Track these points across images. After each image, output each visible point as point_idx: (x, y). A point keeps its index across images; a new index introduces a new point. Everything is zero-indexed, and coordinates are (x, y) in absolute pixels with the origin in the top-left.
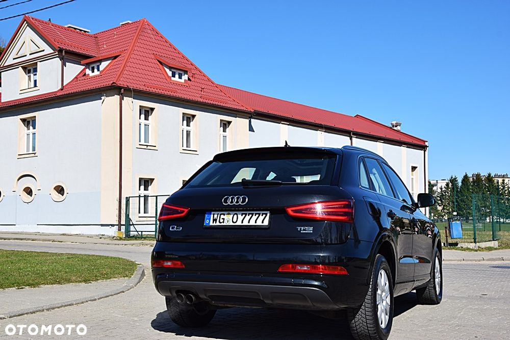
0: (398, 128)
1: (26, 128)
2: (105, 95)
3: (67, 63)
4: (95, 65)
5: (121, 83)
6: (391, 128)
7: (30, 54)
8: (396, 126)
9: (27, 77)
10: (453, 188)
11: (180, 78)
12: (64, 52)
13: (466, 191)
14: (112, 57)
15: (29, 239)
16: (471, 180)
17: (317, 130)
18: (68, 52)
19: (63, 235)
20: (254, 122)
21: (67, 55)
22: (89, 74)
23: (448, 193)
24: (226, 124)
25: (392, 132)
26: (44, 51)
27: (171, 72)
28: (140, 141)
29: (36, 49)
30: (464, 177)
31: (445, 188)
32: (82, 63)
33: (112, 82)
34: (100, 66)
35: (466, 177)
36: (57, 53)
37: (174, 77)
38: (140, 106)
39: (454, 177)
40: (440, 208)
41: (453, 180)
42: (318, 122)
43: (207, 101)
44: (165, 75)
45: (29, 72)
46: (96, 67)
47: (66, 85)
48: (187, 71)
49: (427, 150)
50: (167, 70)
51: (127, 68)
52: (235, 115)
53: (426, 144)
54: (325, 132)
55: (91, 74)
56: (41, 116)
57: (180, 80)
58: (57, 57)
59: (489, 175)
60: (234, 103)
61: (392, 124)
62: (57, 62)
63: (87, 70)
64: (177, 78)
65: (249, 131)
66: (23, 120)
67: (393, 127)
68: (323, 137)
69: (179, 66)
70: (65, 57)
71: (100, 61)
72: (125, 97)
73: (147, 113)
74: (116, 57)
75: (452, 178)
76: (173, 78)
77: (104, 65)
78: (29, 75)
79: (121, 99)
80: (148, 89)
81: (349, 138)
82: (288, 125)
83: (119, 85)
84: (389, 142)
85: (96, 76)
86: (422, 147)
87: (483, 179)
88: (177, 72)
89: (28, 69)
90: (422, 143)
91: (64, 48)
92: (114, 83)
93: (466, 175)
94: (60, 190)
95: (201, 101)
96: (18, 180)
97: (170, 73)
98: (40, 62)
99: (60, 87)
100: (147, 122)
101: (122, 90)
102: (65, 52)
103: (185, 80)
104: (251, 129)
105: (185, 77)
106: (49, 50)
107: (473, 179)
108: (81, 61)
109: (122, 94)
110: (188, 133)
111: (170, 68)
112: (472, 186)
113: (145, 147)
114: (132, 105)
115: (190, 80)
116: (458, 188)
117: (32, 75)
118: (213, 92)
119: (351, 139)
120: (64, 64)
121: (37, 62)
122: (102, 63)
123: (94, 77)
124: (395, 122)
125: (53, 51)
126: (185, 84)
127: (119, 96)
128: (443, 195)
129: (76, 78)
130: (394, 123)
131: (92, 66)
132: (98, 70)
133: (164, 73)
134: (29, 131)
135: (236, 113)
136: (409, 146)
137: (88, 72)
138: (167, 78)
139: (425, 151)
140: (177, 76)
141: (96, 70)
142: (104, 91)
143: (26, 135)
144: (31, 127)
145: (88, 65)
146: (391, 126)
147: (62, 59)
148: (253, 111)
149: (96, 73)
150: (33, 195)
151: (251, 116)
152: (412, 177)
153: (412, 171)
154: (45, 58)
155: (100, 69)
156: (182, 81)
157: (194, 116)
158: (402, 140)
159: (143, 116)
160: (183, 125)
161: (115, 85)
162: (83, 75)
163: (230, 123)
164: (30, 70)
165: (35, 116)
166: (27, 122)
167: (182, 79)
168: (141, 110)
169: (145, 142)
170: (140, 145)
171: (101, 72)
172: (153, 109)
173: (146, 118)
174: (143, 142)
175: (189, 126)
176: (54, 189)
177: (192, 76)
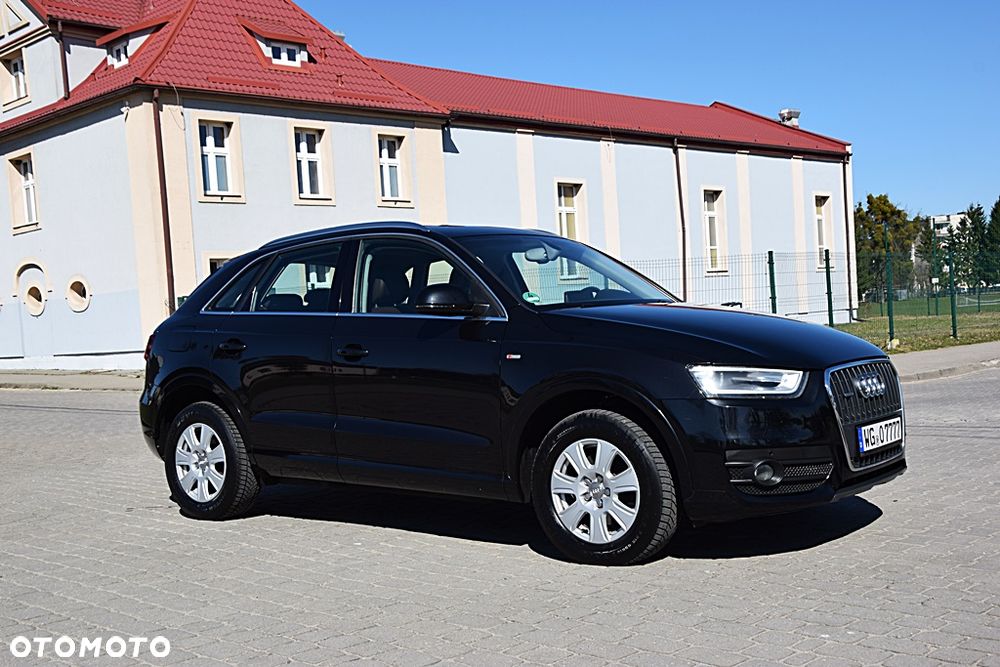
0: (794, 122)
1: (23, 177)
2: (127, 103)
3: (71, 46)
4: (120, 47)
5: (155, 78)
6: (779, 123)
7: (10, 33)
8: (789, 119)
9: (13, 78)
10: (975, 229)
11: (292, 57)
12: (59, 24)
14: (150, 28)
15: (10, 386)
17: (599, 140)
18: (67, 24)
19: (86, 373)
20: (457, 134)
21: (69, 31)
22: (113, 65)
23: (964, 238)
24: (394, 143)
25: (783, 131)
26: (28, 24)
27: (270, 49)
28: (205, 189)
29: (15, 23)
31: (958, 228)
32: (98, 44)
33: (133, 78)
34: (128, 48)
36: (48, 27)
37: (279, 58)
38: (200, 120)
39: (976, 207)
40: (946, 269)
41: (974, 213)
42: (600, 123)
43: (345, 101)
44: (259, 54)
45: (16, 70)
46: (122, 50)
47: (74, 90)
48: (305, 45)
49: (850, 162)
50: (262, 45)
51: (174, 49)
52: (411, 124)
53: (849, 149)
54: (615, 142)
55: (117, 65)
56: (39, 151)
57: (291, 63)
58: (49, 35)
60: (409, 100)
61: (780, 115)
62: (51, 45)
63: (110, 56)
64: (284, 60)
65: (445, 151)
66: (16, 163)
67: (784, 121)
68: (613, 151)
69: (282, 35)
70: (64, 34)
71: (126, 37)
72: (164, 106)
73: (220, 132)
74: (159, 27)
75: (971, 208)
76: (275, 61)
77: (134, 44)
78: (15, 74)
79: (158, 110)
80: (213, 85)
81: (671, 150)
82: (533, 134)
83: (148, 82)
84: (762, 152)
85: (125, 67)
86: (840, 157)
88: (284, 48)
89: (14, 62)
90: (839, 150)
91: (61, 16)
92: (136, 79)
94: (79, 289)
95: (333, 100)
96: (19, 274)
97: (268, 52)
98: (26, 46)
99: (62, 95)
100: (220, 151)
101: (156, 91)
102: (63, 24)
103: (302, 62)
104: (449, 146)
105: (302, 56)
106: (36, 23)
108: (97, 41)
109: (156, 100)
110: (312, 166)
111: (268, 41)
113: (219, 199)
114: (182, 121)
115: (315, 62)
116: (984, 228)
117: (20, 74)
118: (365, 82)
119: (676, 152)
120: (65, 50)
121: (20, 49)
122: (131, 41)
123: (119, 70)
124: (787, 111)
125: (42, 25)
126: (303, 71)
127: (151, 104)
129: (93, 74)
130: (785, 112)
131: (117, 48)
132: (127, 57)
133: (257, 52)
134: (28, 183)
135: (411, 119)
136: (807, 156)
137: (112, 61)
138: (262, 61)
139: (844, 164)
140: (284, 55)
141: (123, 56)
142: (125, 95)
143: (24, 190)
144: (29, 174)
145: (109, 46)
146: (779, 119)
147: (60, 38)
148: (448, 112)
149: (124, 61)
150: (43, 300)
151: (446, 121)
152: (819, 217)
153: (817, 206)
154: (32, 39)
155: (129, 54)
156: (297, 64)
157: (321, 132)
158: (793, 145)
159: (210, 140)
160: (298, 150)
161: (140, 82)
162: (104, 68)
163: (400, 139)
164: (16, 65)
165: (30, 154)
166: (23, 165)
167: (295, 60)
168: (203, 128)
169: (219, 190)
170: (205, 195)
171: (131, 59)
172: (229, 125)
173: (219, 143)
174: (214, 189)
175: (314, 152)
176: (72, 287)
177: (320, 54)
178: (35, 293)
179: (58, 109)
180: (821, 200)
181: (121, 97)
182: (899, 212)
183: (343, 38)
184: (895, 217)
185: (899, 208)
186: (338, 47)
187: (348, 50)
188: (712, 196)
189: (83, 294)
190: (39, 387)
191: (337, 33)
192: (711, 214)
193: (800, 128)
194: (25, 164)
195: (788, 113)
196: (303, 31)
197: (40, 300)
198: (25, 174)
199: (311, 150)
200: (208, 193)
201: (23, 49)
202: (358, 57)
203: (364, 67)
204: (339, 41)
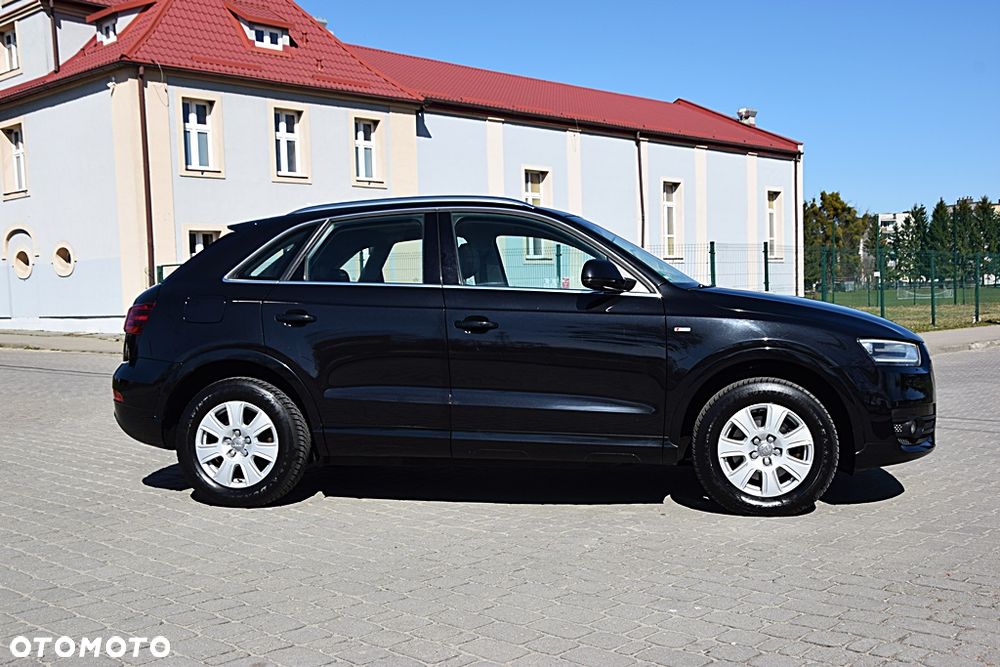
0: (751, 121)
1: (14, 146)
2: (113, 79)
3: (62, 22)
4: (109, 24)
5: (141, 56)
6: (737, 121)
7: (2, 7)
8: (747, 118)
9: (6, 50)
10: (918, 227)
11: (274, 41)
13: (941, 231)
14: (139, 7)
16: (951, 210)
17: (565, 131)
19: (69, 335)
20: (431, 120)
21: (60, 7)
22: (102, 42)
23: (908, 236)
24: (369, 126)
25: (740, 129)
27: (253, 32)
28: (187, 164)
30: (938, 205)
31: (902, 226)
32: (88, 21)
33: (119, 55)
34: (117, 26)
35: (941, 206)
36: (40, 2)
37: (262, 41)
38: (183, 98)
39: (919, 207)
40: (891, 263)
41: (917, 213)
42: (567, 115)
43: (323, 84)
44: (243, 38)
45: (9, 42)
46: (111, 28)
47: (64, 64)
48: (287, 30)
49: (801, 160)
50: (246, 29)
51: (160, 28)
52: (387, 109)
53: (800, 148)
54: (581, 133)
55: (106, 42)
56: (29, 121)
57: (273, 47)
58: (42, 10)
59: (985, 200)
60: (385, 86)
61: (739, 113)
62: (42, 20)
63: (99, 34)
64: (267, 43)
65: (418, 135)
66: (8, 132)
67: (741, 119)
68: (579, 141)
69: (265, 20)
70: (56, 10)
71: (115, 16)
72: (149, 83)
73: (203, 110)
74: (147, 7)
75: (915, 208)
76: (258, 44)
77: (123, 23)
78: (8, 46)
79: (143, 86)
80: (197, 65)
81: (634, 143)
82: (503, 122)
83: (134, 59)
84: (719, 148)
85: (113, 44)
86: (794, 156)
87: (973, 208)
88: (267, 31)
89: (7, 34)
90: (791, 148)
92: (122, 56)
93: (942, 202)
94: (64, 254)
95: (312, 84)
96: (8, 239)
97: (251, 35)
98: (19, 20)
99: (52, 68)
100: (202, 128)
101: (141, 69)
104: (422, 131)
105: (284, 40)
107: (954, 209)
108: (87, 17)
109: (141, 77)
110: (291, 145)
111: (251, 25)
112: (953, 221)
113: (199, 174)
114: (166, 98)
115: (296, 46)
116: (925, 227)
117: (13, 46)
118: (345, 67)
119: (638, 144)
120: (56, 25)
121: (13, 22)
122: (119, 19)
123: (108, 46)
126: (284, 54)
127: (136, 81)
128: (898, 240)
129: (83, 49)
131: (106, 25)
132: (115, 31)
133: (241, 35)
134: (19, 152)
135: (387, 104)
136: (761, 154)
137: (101, 37)
138: (246, 43)
139: (796, 162)
140: (267, 39)
141: (111, 33)
142: (111, 71)
143: (15, 159)
144: (20, 143)
145: (98, 23)
146: (738, 117)
147: (51, 13)
148: (422, 99)
149: (113, 38)
150: (31, 263)
151: (420, 108)
152: (771, 211)
153: (769, 200)
154: (25, 13)
155: (118, 32)
156: (279, 47)
157: (300, 113)
158: (750, 142)
159: (193, 117)
160: (277, 130)
161: (125, 59)
162: (93, 44)
163: (376, 123)
164: (9, 38)
165: (20, 124)
166: (14, 134)
167: (277, 43)
168: (187, 105)
169: (200, 165)
170: (187, 170)
171: (119, 36)
172: (211, 103)
173: (202, 120)
174: (195, 164)
175: (293, 132)
176: (58, 253)
177: (302, 39)
178: (23, 257)
179: (48, 81)
180: (773, 195)
181: (108, 72)
182: (850, 209)
183: (325, 24)
184: (845, 214)
185: (849, 205)
186: (320, 33)
187: (329, 36)
188: (671, 187)
189: (68, 260)
190: (21, 347)
191: (320, 20)
192: (670, 204)
193: (757, 126)
194: (16, 134)
195: (747, 112)
196: (286, 17)
197: (27, 264)
198: (16, 144)
199: (290, 130)
200: (189, 167)
201: (16, 23)
202: (338, 43)
203: (344, 53)
204: (321, 27)
